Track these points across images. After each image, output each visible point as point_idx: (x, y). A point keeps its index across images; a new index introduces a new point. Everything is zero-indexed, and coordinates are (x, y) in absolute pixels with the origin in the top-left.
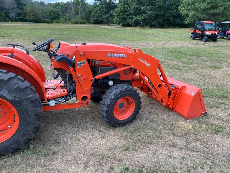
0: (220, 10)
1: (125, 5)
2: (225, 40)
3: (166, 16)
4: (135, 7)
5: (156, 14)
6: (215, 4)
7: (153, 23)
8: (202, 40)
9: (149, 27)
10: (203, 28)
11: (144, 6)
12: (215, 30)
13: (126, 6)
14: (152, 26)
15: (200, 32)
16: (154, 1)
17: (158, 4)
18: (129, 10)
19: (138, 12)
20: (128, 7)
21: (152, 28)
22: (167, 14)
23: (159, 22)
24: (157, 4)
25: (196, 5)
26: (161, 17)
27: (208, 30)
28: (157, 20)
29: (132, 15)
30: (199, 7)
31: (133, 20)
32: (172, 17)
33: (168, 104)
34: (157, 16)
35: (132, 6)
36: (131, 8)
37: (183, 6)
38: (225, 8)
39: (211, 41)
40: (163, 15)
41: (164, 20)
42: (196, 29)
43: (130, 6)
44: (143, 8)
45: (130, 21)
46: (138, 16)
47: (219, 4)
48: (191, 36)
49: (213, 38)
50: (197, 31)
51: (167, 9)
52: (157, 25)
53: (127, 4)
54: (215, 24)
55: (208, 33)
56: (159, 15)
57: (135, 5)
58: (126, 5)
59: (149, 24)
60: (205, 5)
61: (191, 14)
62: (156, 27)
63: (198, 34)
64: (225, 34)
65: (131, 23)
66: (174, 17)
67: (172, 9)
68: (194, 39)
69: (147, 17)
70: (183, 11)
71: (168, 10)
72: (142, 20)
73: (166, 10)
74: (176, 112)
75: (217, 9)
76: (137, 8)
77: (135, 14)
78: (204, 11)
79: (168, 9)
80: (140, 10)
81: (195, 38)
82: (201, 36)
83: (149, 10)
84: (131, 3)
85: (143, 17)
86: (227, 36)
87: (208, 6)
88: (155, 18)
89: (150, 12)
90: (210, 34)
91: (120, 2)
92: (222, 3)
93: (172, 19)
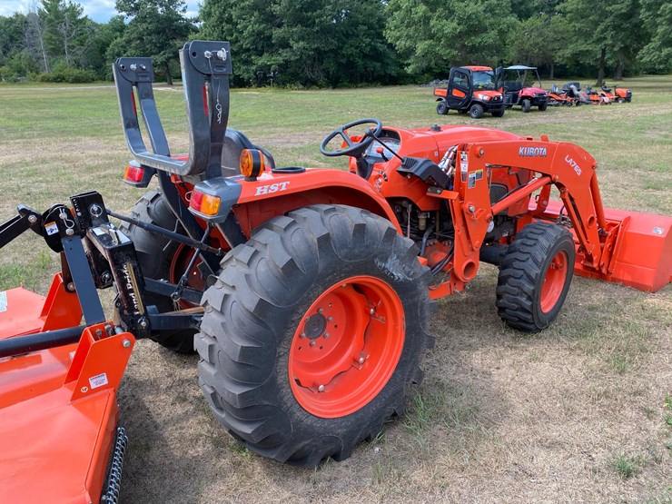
0: (490, 37)
1: (221, 23)
2: (519, 113)
3: (343, 55)
4: (253, 31)
5: (316, 49)
6: (477, 23)
7: (309, 74)
8: (469, 115)
9: (301, 87)
10: (469, 83)
11: (280, 26)
12: (496, 89)
13: (226, 27)
14: (309, 84)
15: (462, 95)
16: (310, 13)
17: (321, 22)
18: (237, 38)
19: (264, 44)
20: (231, 30)
21: (308, 89)
22: (348, 50)
23: (326, 72)
24: (317, 21)
25: (432, 24)
26: (329, 57)
27: (482, 90)
28: (322, 67)
29: (247, 54)
30: (439, 30)
31: (254, 68)
32: (359, 57)
33: (602, 263)
34: (320, 55)
35: (246, 27)
36: (242, 32)
37: (396, 27)
38: (501, 32)
39: (489, 117)
40: (336, 52)
41: (340, 65)
42: (451, 86)
43: (239, 26)
44: (277, 33)
45: (243, 72)
46: (266, 55)
47: (487, 23)
48: (440, 107)
49: (494, 110)
50: (456, 93)
51: (344, 35)
52: (322, 80)
53: (229, 20)
54: (494, 71)
55: (481, 96)
56: (325, 52)
57: (255, 24)
58: (224, 24)
59: (300, 79)
60: (455, 24)
61: (421, 47)
62: (321, 87)
63: (458, 99)
64: (515, 97)
65: (246, 76)
66: (365, 56)
67: (357, 36)
68: (446, 113)
69: (293, 58)
70: (398, 39)
71: (347, 38)
72: (280, 65)
73: (344, 38)
74: (615, 281)
75: (484, 35)
76: (260, 33)
77: (256, 49)
78: (453, 40)
79: (347, 36)
80: (270, 38)
81: (450, 111)
82: (466, 105)
83: (296, 37)
84: (239, 17)
85: (280, 59)
86: (521, 103)
87: (461, 27)
88: (314, 60)
89: (301, 43)
90: (486, 98)
91: (206, 15)
92: (492, 20)
93: (360, 62)
